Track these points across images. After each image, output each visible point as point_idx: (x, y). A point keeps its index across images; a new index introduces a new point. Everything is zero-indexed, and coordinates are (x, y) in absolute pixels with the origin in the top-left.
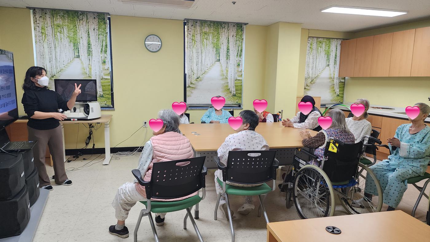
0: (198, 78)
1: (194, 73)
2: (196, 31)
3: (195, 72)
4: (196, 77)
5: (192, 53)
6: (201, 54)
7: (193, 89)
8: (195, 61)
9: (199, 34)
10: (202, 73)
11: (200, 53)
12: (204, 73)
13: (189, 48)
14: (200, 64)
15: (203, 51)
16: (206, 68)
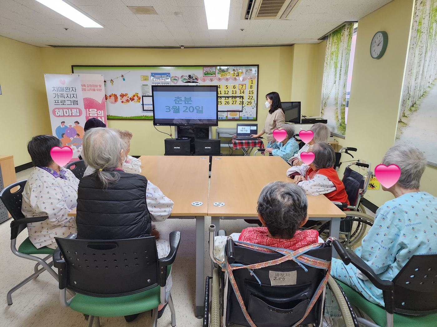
0: (413, 106)
1: (410, 96)
2: (424, 13)
3: (412, 93)
4: (410, 104)
5: (413, 59)
6: (425, 56)
7: (404, 125)
8: (415, 71)
9: (428, 15)
10: (420, 95)
11: (423, 55)
12: (422, 96)
13: (411, 50)
14: (420, 77)
15: (428, 49)
16: (428, 85)
